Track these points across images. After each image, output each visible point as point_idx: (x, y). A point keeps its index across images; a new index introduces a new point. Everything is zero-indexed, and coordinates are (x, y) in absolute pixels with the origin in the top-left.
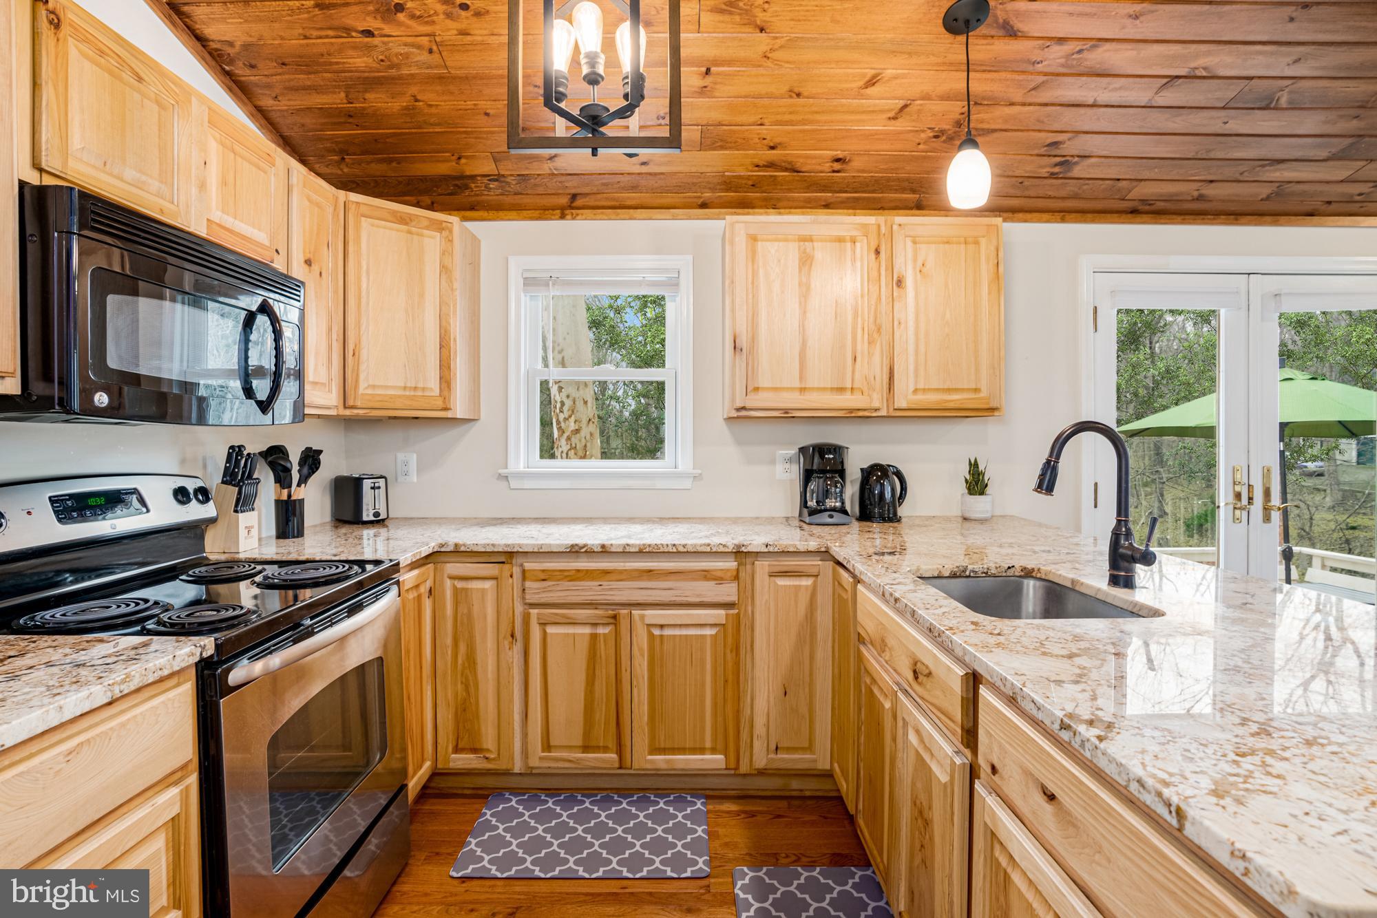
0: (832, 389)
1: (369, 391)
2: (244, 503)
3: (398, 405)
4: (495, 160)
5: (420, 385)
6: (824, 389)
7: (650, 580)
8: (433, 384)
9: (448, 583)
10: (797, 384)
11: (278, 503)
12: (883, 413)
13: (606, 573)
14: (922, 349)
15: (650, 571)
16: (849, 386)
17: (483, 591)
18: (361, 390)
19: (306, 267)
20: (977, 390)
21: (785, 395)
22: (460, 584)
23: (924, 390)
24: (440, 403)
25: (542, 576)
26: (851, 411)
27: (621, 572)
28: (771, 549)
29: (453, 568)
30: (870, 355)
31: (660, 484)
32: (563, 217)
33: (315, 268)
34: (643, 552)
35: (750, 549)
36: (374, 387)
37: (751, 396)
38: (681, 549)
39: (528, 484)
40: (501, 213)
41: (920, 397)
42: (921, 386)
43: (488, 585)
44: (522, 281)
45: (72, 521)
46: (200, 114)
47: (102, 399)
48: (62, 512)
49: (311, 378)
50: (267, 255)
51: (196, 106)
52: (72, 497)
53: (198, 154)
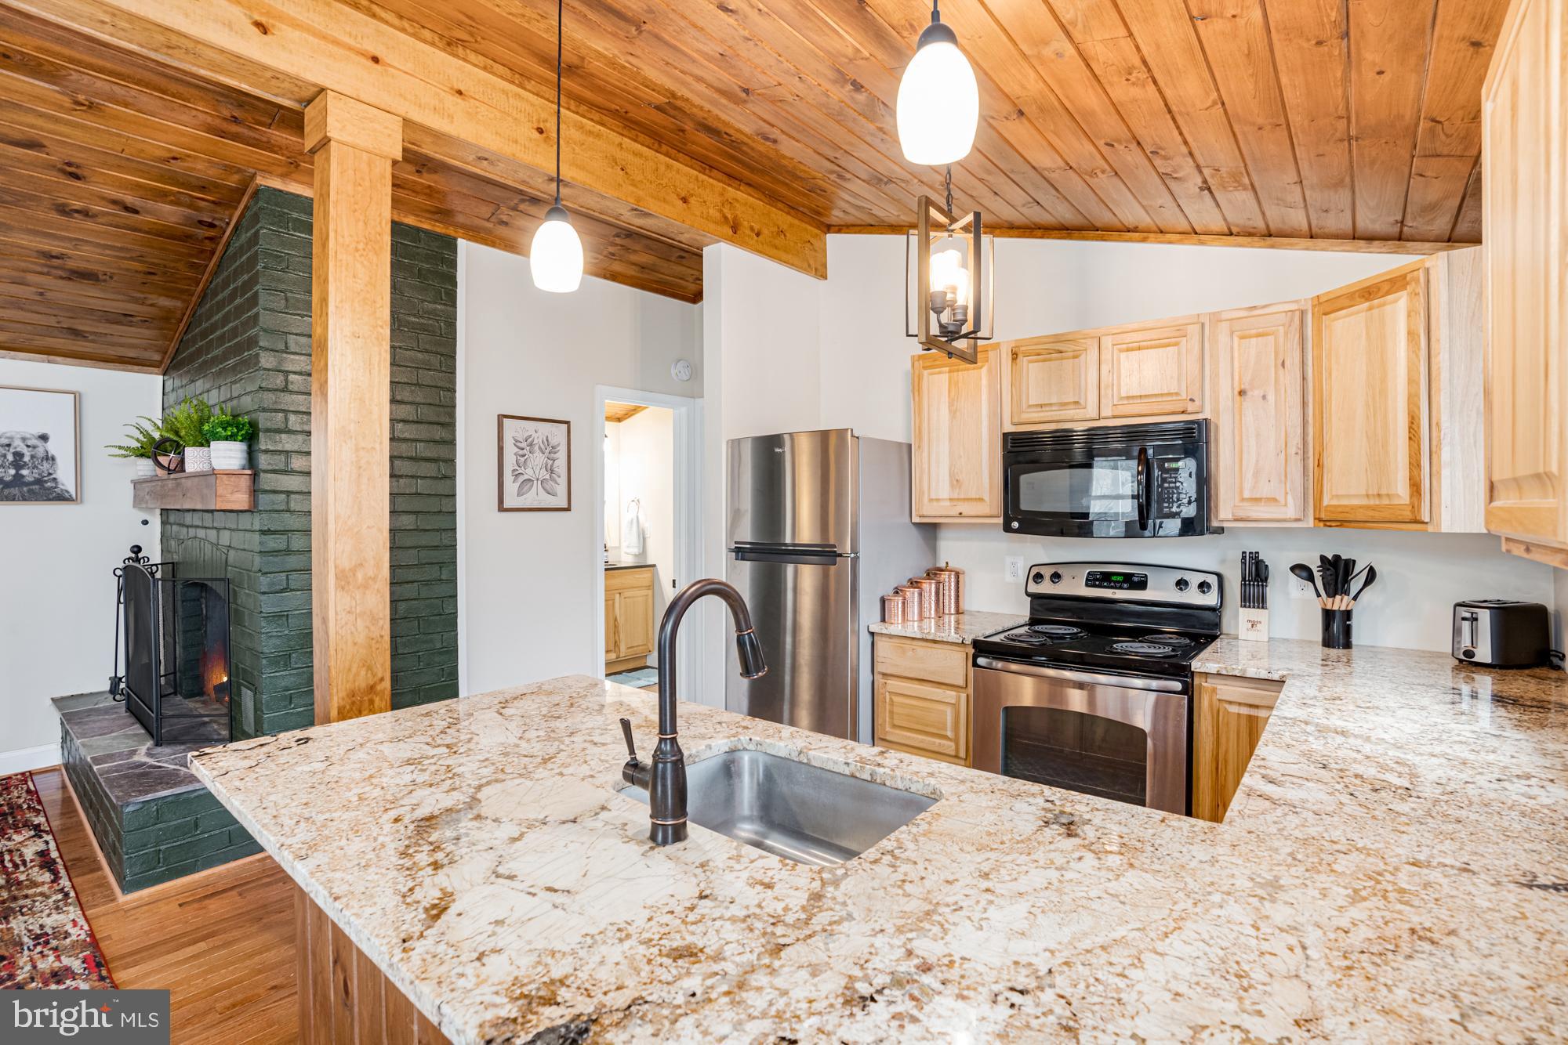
1: (1334, 502)
3: (1360, 517)
5: (1384, 491)
8: (1400, 489)
11: (1325, 609)
18: (1327, 501)
19: (1235, 400)
24: (1406, 514)
33: (1254, 394)
36: (1337, 496)
45: (1095, 586)
46: (1107, 342)
47: (1015, 525)
48: (1093, 581)
49: (1246, 495)
50: (1179, 407)
51: (1103, 340)
52: (1101, 573)
53: (1105, 368)
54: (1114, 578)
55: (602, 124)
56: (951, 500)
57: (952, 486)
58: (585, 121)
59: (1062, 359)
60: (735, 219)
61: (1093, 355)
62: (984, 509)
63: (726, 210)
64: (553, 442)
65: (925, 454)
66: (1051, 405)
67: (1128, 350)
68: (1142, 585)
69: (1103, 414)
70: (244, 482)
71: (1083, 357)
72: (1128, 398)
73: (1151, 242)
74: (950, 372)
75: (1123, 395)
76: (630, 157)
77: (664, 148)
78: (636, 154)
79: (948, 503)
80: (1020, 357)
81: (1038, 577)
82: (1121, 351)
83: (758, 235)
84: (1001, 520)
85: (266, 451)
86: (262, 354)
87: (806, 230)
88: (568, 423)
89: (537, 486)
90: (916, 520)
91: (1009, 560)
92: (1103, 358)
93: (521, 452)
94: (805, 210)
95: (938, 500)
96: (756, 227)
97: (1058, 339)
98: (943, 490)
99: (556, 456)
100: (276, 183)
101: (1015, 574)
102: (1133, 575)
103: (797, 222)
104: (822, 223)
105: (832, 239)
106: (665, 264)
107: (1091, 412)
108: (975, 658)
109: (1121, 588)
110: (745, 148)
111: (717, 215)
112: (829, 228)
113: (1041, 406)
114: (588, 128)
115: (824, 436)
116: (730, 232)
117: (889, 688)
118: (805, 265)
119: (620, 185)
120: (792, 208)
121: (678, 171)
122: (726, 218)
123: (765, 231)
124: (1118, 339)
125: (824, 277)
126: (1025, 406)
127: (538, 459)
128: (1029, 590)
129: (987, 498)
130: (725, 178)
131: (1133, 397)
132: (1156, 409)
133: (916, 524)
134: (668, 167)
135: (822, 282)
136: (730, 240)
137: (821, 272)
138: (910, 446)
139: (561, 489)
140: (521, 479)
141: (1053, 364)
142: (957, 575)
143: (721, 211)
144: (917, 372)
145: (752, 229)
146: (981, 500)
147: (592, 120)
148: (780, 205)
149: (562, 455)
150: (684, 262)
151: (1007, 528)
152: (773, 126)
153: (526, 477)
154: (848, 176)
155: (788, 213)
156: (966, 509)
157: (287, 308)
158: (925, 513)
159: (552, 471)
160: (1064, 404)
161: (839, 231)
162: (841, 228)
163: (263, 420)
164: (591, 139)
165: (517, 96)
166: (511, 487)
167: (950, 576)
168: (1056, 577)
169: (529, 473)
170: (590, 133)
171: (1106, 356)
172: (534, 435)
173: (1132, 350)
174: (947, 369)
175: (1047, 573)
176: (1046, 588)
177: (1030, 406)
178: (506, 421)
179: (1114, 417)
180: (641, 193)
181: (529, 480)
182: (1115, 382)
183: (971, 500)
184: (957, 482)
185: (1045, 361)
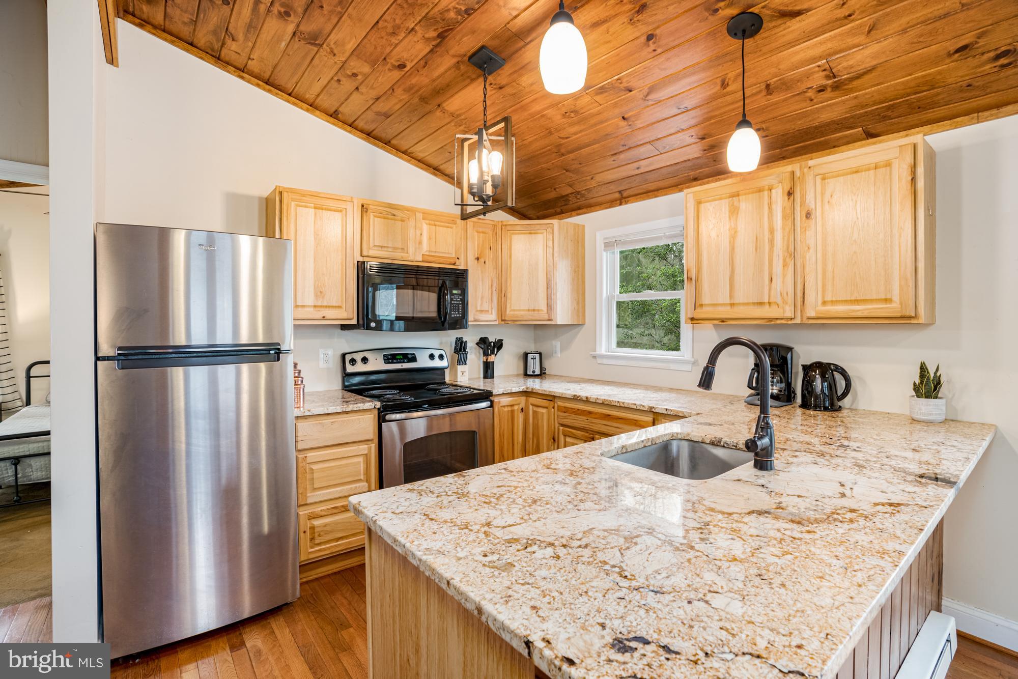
0: (754, 304)
1: (512, 313)
2: (462, 361)
3: (525, 319)
4: (571, 186)
5: (536, 308)
6: (748, 304)
7: (608, 420)
8: (543, 307)
9: (531, 407)
10: (728, 301)
11: (484, 362)
12: (798, 321)
13: (590, 413)
14: (830, 268)
15: (609, 415)
16: (766, 300)
17: (543, 414)
18: (508, 312)
19: (476, 261)
20: (887, 300)
21: (720, 309)
22: (535, 409)
23: (833, 302)
24: (546, 317)
25: (564, 410)
26: (771, 320)
27: (596, 413)
28: (669, 412)
29: (532, 400)
30: (784, 276)
31: (672, 366)
32: (621, 204)
33: (482, 260)
34: (604, 404)
35: (657, 410)
36: (514, 310)
37: (698, 310)
38: (622, 405)
39: (605, 361)
40: (593, 208)
41: (829, 308)
42: (828, 298)
43: (544, 411)
44: (603, 245)
45: (389, 363)
46: (420, 217)
47: (374, 324)
48: (387, 360)
49: (479, 309)
50: (452, 261)
52: (391, 355)
53: (418, 232)
54: (398, 357)
56: (315, 306)
57: (316, 296)
59: (395, 220)
61: (412, 223)
62: (342, 314)
66: (388, 247)
67: (429, 224)
68: (413, 359)
69: (416, 258)
71: (406, 222)
74: (315, 208)
75: (424, 250)
79: (312, 309)
80: (369, 211)
81: (353, 361)
82: (426, 224)
84: (355, 321)
91: (321, 352)
92: (417, 225)
95: (303, 306)
97: (391, 206)
98: (308, 299)
101: (327, 362)
102: (407, 354)
107: (411, 255)
108: (381, 416)
109: (404, 362)
113: (382, 247)
117: (308, 460)
124: (427, 216)
126: (371, 245)
128: (348, 371)
129: (343, 305)
141: (389, 221)
146: (338, 307)
151: (368, 326)
156: (327, 313)
160: (395, 248)
168: (364, 360)
171: (419, 225)
173: (431, 224)
174: (312, 205)
175: (358, 358)
177: (375, 246)
183: (332, 307)
184: (321, 292)
185: (385, 218)
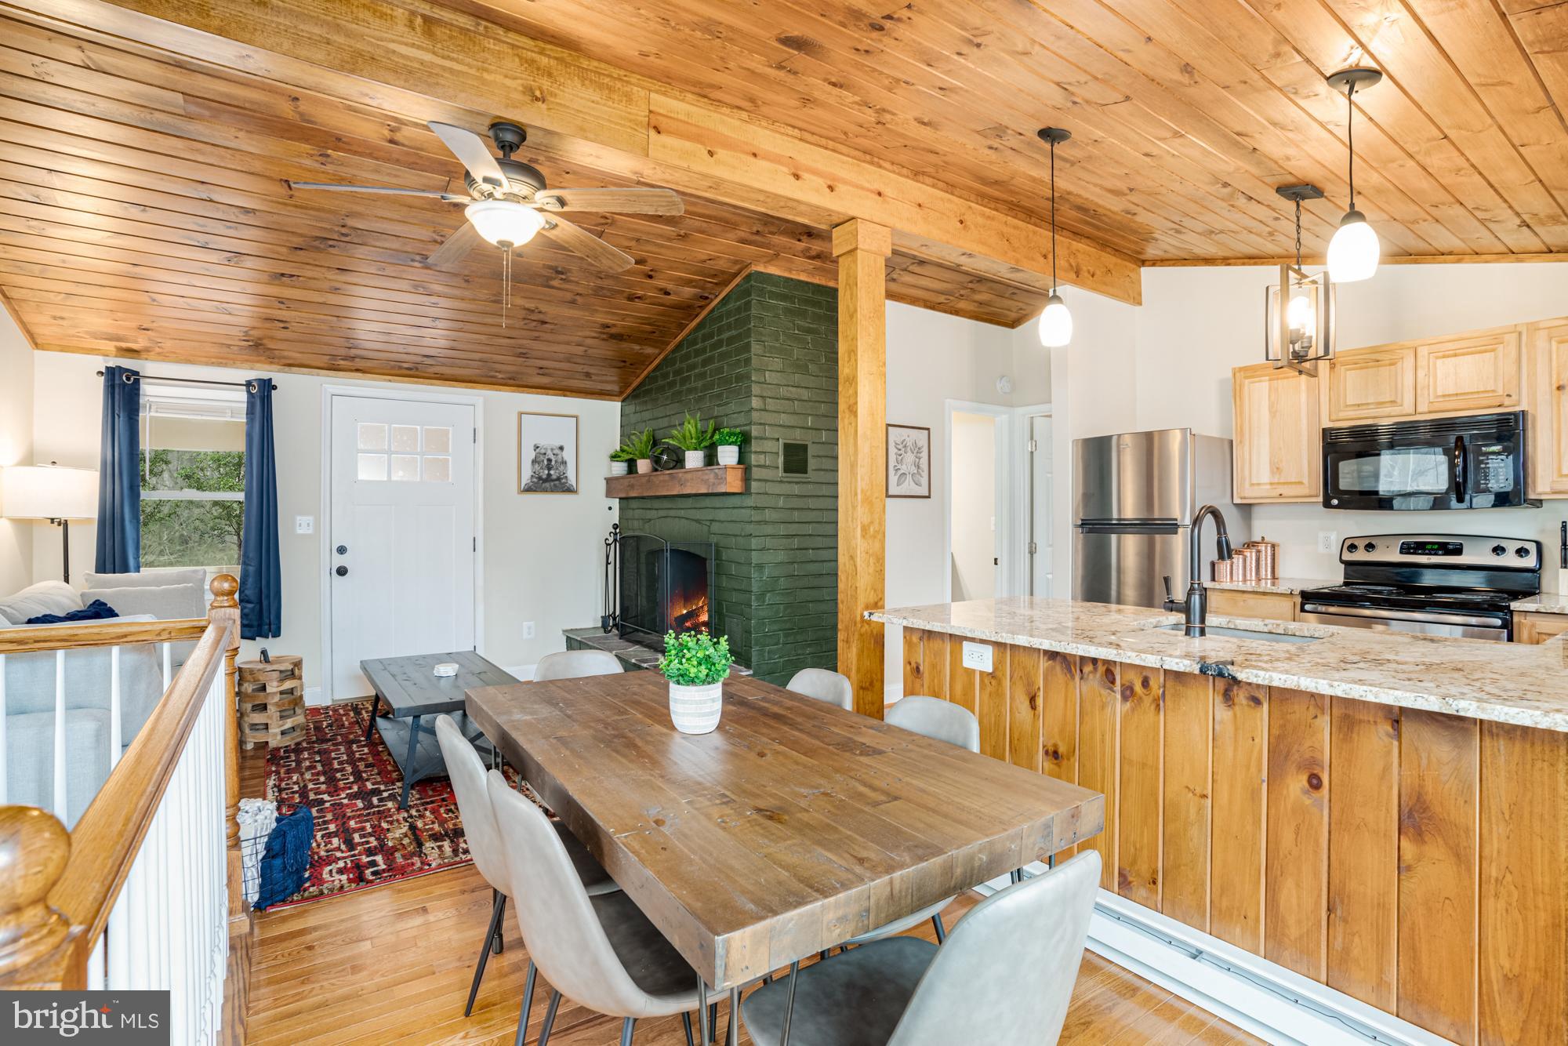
19: (1557, 392)
45: (1409, 553)
46: (1423, 352)
47: (1335, 502)
48: (1406, 549)
50: (1495, 402)
51: (1419, 350)
52: (1415, 543)
53: (1421, 374)
54: (1429, 546)
55: (997, 210)
56: (1271, 484)
57: (1272, 473)
58: (985, 209)
59: (1379, 366)
60: (1078, 265)
61: (1409, 362)
62: (1305, 491)
63: (1071, 261)
64: (920, 444)
65: (1246, 448)
66: (1368, 404)
67: (1444, 357)
68: (1458, 551)
69: (1419, 410)
70: (739, 473)
71: (1399, 365)
72: (1444, 396)
73: (1467, 262)
74: (1270, 380)
75: (1440, 393)
76: (1012, 230)
77: (1033, 219)
78: (1016, 228)
79: (1268, 487)
80: (1338, 366)
81: (1352, 548)
82: (1437, 358)
83: (1093, 276)
84: (1321, 499)
85: (756, 452)
86: (753, 385)
87: (1126, 266)
88: (928, 429)
89: (909, 477)
90: (1237, 501)
91: (1321, 535)
92: (1419, 364)
93: (899, 452)
94: (1129, 252)
95: (1259, 484)
96: (1092, 270)
97: (1375, 350)
98: (1263, 475)
99: (921, 455)
100: (761, 268)
101: (1328, 547)
102: (1448, 543)
103: (1119, 261)
104: (1139, 259)
105: (1146, 272)
106: (999, 299)
107: (1408, 407)
108: (1302, 605)
109: (1436, 554)
110: (1104, 218)
111: (1066, 265)
112: (1143, 263)
113: (1359, 405)
114: (987, 214)
115: (1149, 437)
116: (1075, 277)
118: (1126, 296)
119: (1006, 252)
120: (1117, 251)
121: (1041, 236)
122: (1071, 266)
123: (1098, 273)
124: (1435, 348)
125: (1140, 304)
126: (1342, 406)
127: (910, 458)
128: (1344, 558)
129: (1306, 481)
130: (1071, 235)
131: (1449, 395)
132: (1471, 404)
133: (1237, 505)
134: (1035, 233)
135: (1137, 308)
136: (1075, 283)
137: (1137, 300)
138: (1231, 442)
139: (924, 481)
140: (900, 472)
141: (1370, 370)
142: (1273, 546)
143: (1068, 261)
144: (1238, 382)
145: (1089, 272)
146: (1300, 483)
147: (990, 208)
148: (1109, 250)
149: (925, 455)
150: (1015, 297)
151: (1327, 504)
152: (1138, 206)
153: (902, 471)
154: (1184, 230)
155: (1114, 255)
156: (1285, 491)
157: (765, 352)
158: (1246, 495)
159: (919, 467)
160: (1380, 404)
161: (1154, 265)
162: (1154, 263)
163: (755, 431)
164: (989, 222)
165: (949, 200)
166: (893, 479)
167: (1266, 548)
168: (1370, 547)
169: (904, 469)
170: (989, 217)
171: (1422, 362)
172: (907, 439)
173: (1448, 356)
174: (1267, 378)
175: (1361, 544)
176: (1361, 555)
177: (1347, 406)
178: (890, 428)
179: (1430, 412)
180: (1018, 256)
181: (904, 474)
182: (1431, 383)
183: (1291, 483)
184: (1278, 468)
185: (1362, 368)
